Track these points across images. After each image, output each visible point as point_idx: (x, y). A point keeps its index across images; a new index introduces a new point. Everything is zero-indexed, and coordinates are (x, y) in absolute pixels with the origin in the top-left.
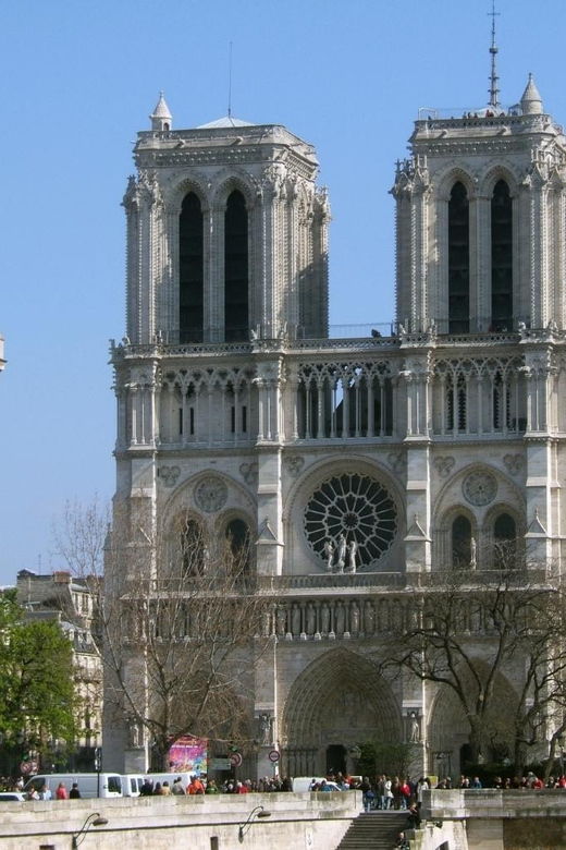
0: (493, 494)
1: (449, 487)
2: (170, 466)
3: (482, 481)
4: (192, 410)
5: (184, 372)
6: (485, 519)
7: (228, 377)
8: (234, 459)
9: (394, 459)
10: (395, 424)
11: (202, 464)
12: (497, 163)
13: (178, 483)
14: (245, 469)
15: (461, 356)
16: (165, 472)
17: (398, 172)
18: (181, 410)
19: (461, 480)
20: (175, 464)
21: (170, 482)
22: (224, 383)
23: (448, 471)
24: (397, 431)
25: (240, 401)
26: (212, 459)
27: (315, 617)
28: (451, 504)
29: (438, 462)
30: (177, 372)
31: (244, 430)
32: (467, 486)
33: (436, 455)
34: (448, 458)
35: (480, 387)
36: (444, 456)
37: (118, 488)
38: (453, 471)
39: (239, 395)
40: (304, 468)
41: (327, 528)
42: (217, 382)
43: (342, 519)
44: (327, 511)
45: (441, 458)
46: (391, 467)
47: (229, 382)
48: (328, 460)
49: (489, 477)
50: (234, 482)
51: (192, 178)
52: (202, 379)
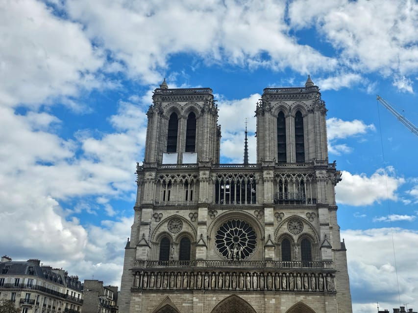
0: (301, 229)
1: (281, 226)
2: (159, 213)
3: (296, 224)
4: (169, 191)
5: (167, 176)
6: (298, 240)
7: (186, 178)
8: (187, 211)
9: (257, 213)
10: (257, 199)
11: (172, 213)
12: (298, 103)
13: (161, 220)
14: (191, 215)
15: (286, 172)
16: (156, 216)
17: (257, 106)
18: (165, 191)
19: (287, 223)
20: (161, 212)
21: (158, 220)
22: (184, 180)
23: (281, 218)
24: (258, 202)
25: (190, 188)
26: (177, 211)
27: (222, 280)
28: (282, 233)
29: (277, 215)
30: (164, 175)
31: (191, 200)
32: (289, 226)
33: (275, 212)
34: (281, 213)
35: (294, 185)
36: (279, 212)
37: (134, 222)
38: (283, 219)
39: (191, 185)
40: (217, 215)
41: (225, 242)
42: (181, 180)
43: (232, 239)
44: (226, 235)
45: (278, 213)
46: (256, 216)
47: (186, 180)
48: (228, 212)
49: (299, 222)
50: (186, 221)
51: (175, 106)
52: (175, 178)
